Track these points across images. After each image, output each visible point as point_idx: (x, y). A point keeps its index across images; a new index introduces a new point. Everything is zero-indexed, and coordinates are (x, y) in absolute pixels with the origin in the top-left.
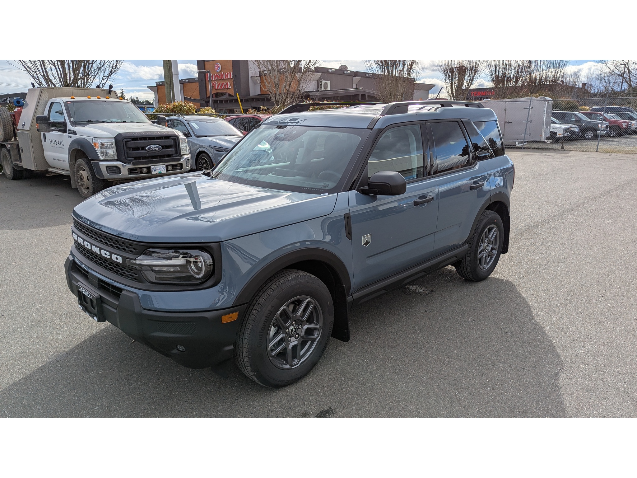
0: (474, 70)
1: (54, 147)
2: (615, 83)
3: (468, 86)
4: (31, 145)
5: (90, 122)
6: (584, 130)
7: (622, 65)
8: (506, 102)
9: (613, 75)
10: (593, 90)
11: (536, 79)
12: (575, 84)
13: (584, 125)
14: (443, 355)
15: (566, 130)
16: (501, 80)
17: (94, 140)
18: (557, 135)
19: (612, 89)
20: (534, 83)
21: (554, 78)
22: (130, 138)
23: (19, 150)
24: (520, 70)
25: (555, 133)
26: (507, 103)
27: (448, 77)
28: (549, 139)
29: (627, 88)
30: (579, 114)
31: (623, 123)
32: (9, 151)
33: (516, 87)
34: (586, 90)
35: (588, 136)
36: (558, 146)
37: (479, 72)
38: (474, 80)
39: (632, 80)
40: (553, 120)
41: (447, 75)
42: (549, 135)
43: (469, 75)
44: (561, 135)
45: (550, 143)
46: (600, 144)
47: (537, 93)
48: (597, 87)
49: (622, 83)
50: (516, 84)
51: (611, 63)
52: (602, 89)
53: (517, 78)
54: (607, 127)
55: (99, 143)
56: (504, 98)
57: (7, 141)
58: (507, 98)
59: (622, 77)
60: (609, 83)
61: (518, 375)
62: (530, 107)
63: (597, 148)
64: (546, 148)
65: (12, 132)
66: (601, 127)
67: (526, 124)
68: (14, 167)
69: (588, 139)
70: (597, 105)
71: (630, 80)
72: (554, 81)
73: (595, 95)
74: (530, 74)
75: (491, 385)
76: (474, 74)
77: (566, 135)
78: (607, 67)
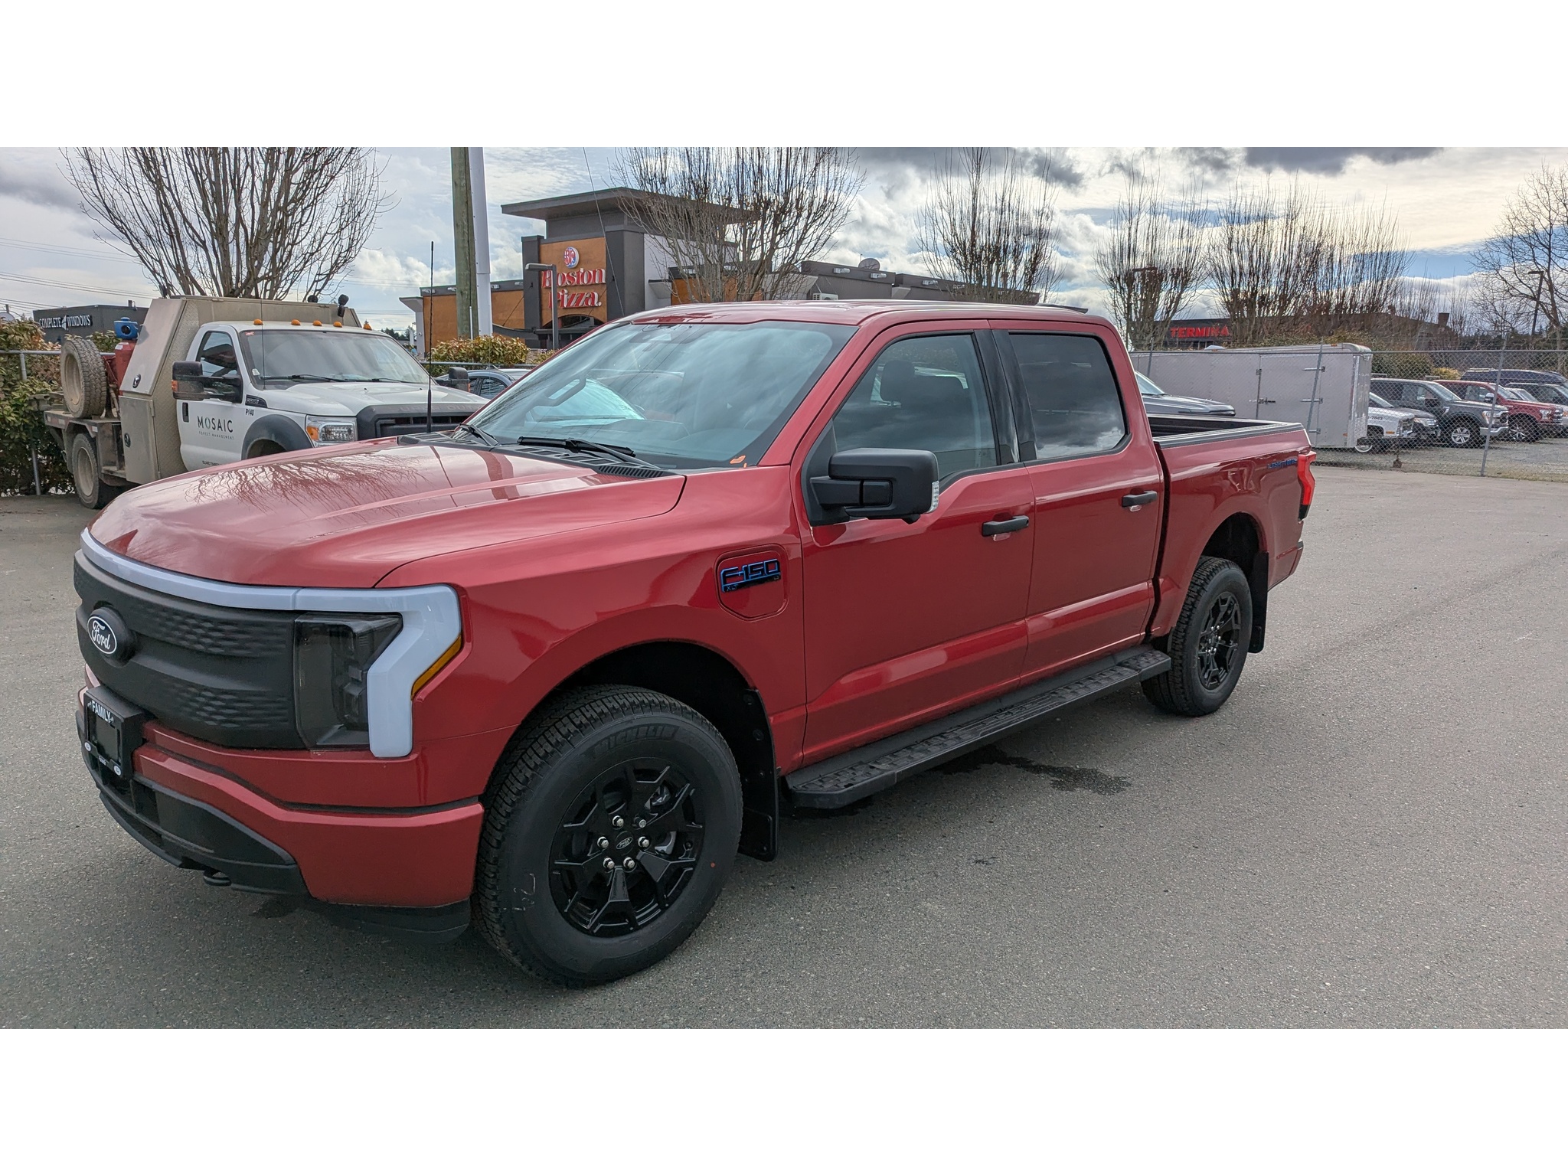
0: (1183, 277)
1: (208, 434)
2: (1518, 315)
3: (1168, 315)
4: (151, 428)
5: (297, 379)
6: (1448, 423)
7: (1533, 272)
8: (1260, 354)
9: (1513, 296)
10: (1466, 329)
11: (1329, 304)
12: (1424, 316)
13: (1447, 410)
14: (1163, 924)
15: (1406, 423)
16: (1246, 301)
17: (308, 422)
18: (1385, 434)
19: (1511, 328)
20: (1325, 311)
21: (1374, 299)
22: (392, 419)
23: (119, 440)
24: (1291, 279)
25: (1380, 430)
26: (1263, 356)
27: (1121, 293)
28: (1365, 444)
29: (1547, 327)
30: (1434, 385)
31: (1542, 409)
32: (93, 441)
33: (1282, 320)
34: (1447, 328)
35: (1458, 439)
36: (1388, 459)
37: (1194, 283)
38: (1183, 300)
39: (1561, 309)
40: (1375, 400)
41: (1118, 288)
42: (1363, 434)
43: (1171, 289)
44: (1393, 435)
45: (1368, 452)
46: (1490, 459)
47: (1333, 334)
48: (1478, 324)
49: (1536, 315)
50: (1281, 313)
51: (1508, 269)
52: (1488, 329)
53: (1284, 300)
54: (1503, 419)
55: (320, 429)
56: (1253, 343)
57: (91, 419)
58: (1262, 346)
59: (1535, 302)
60: (1505, 314)
61: (1341, 974)
62: (1318, 368)
63: (1483, 465)
64: (1358, 465)
65: (104, 398)
66: (1491, 419)
67: (1310, 407)
68: (102, 479)
69: (1460, 445)
70: (1479, 364)
71: (1555, 308)
72: (1373, 308)
73: (1470, 342)
74: (1315, 289)
75: (1281, 992)
76: (1182, 288)
77: (1406, 434)
78: (1498, 276)
